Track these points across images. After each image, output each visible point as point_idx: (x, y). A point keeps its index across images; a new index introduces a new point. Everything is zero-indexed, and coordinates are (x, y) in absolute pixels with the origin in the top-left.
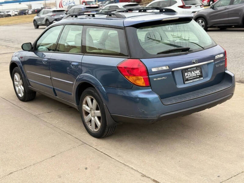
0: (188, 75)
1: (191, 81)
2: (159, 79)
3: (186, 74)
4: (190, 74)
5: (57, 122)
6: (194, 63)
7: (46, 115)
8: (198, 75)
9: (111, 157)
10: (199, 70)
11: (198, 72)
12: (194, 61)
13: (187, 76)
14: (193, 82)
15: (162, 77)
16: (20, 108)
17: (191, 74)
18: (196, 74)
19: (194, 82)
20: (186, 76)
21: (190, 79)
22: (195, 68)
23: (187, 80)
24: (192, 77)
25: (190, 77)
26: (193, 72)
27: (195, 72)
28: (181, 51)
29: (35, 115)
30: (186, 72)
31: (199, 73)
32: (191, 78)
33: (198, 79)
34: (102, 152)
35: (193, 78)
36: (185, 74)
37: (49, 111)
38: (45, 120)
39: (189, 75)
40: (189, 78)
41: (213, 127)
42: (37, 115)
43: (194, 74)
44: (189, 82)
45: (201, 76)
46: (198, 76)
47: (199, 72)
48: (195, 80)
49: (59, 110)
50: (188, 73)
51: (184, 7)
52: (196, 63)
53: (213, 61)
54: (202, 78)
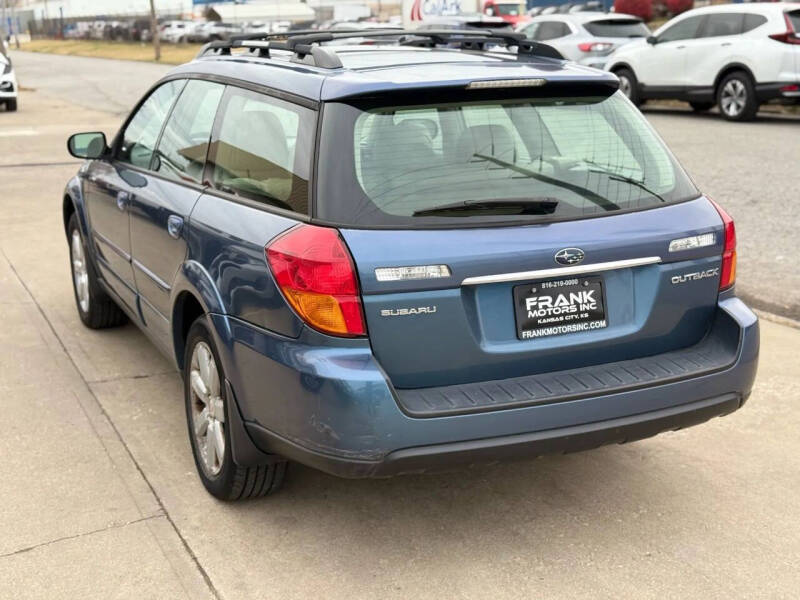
0: (540, 307)
1: (550, 331)
2: (404, 312)
3: (530, 302)
4: (548, 304)
6: (563, 263)
7: (121, 386)
8: (586, 311)
10: (591, 292)
11: (586, 299)
12: (566, 255)
13: (535, 308)
14: (558, 335)
15: (417, 304)
16: (65, 349)
17: (553, 303)
18: (576, 302)
19: (562, 334)
20: (528, 308)
21: (544, 321)
22: (575, 282)
23: (533, 325)
24: (559, 316)
25: (547, 316)
26: (561, 297)
27: (572, 296)
28: (521, 211)
29: (86, 383)
30: (531, 294)
31: (589, 302)
32: (552, 320)
33: (581, 327)
34: (195, 559)
35: (562, 319)
36: (528, 300)
39: (545, 307)
40: (542, 318)
41: (659, 515)
42: (97, 382)
43: (566, 302)
44: (541, 332)
45: (595, 316)
46: (583, 312)
47: (592, 300)
48: (569, 328)
50: (541, 298)
51: (790, 39)
52: (575, 263)
53: (656, 259)
54: (603, 324)
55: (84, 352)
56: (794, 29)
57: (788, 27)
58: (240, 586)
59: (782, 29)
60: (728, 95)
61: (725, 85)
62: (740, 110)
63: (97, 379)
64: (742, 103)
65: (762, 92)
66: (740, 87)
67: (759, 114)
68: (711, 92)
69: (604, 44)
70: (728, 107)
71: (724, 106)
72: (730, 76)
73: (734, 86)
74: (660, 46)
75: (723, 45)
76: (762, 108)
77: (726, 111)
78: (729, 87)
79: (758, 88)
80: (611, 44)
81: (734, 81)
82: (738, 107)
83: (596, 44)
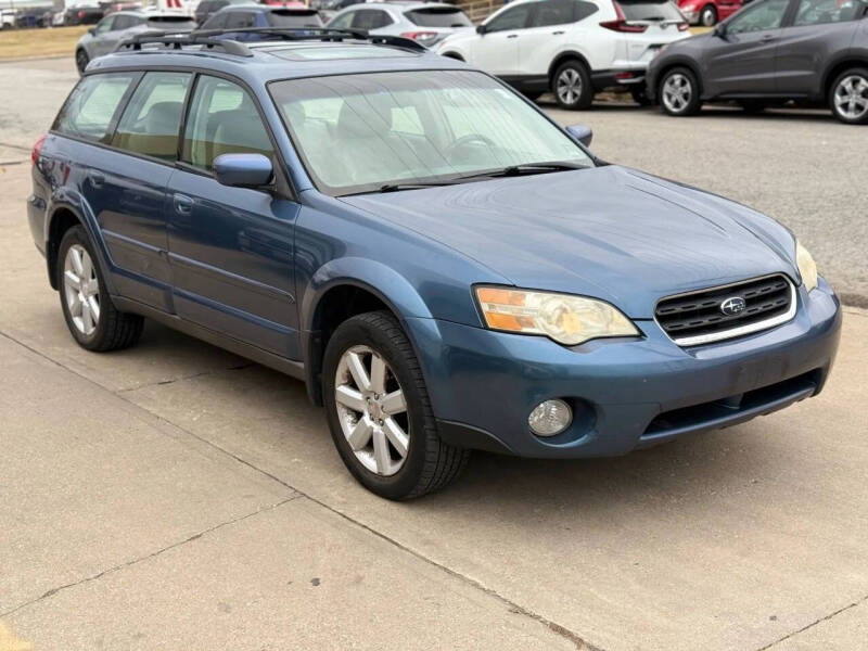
5: (195, 419)
7: (153, 393)
9: (397, 544)
16: (58, 364)
29: (114, 393)
34: (364, 527)
37: (164, 380)
38: (153, 410)
41: (741, 451)
42: (122, 391)
49: (200, 378)
51: (622, 28)
55: (82, 364)
56: (624, 17)
57: (618, 14)
58: (427, 542)
59: (613, 17)
60: (563, 84)
61: (560, 73)
62: (577, 99)
63: (121, 388)
64: (578, 92)
65: (597, 79)
66: (576, 75)
67: (595, 103)
68: (547, 80)
69: (428, 34)
70: (565, 95)
71: (560, 95)
72: (564, 65)
73: (570, 75)
74: (491, 36)
75: (555, 33)
76: (597, 97)
77: (563, 100)
78: (564, 76)
79: (593, 76)
80: (436, 34)
81: (568, 70)
82: (575, 95)
83: (420, 34)
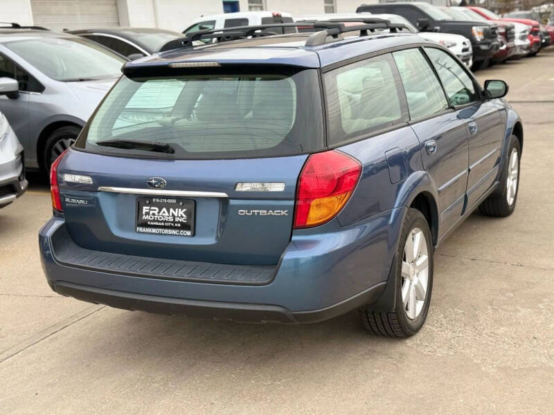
0: (151, 213)
1: (154, 231)
3: (145, 209)
4: (156, 212)
6: (152, 186)
8: (179, 222)
10: (184, 210)
11: (180, 214)
12: (153, 181)
13: (147, 214)
14: (159, 234)
17: (159, 213)
18: (173, 215)
19: (162, 234)
20: (144, 213)
21: (152, 223)
22: (174, 201)
23: (145, 224)
24: (161, 222)
25: (154, 221)
26: (164, 209)
27: (171, 210)
30: (146, 204)
31: (182, 217)
32: (157, 224)
33: (175, 232)
35: (163, 224)
39: (154, 214)
40: (151, 221)
43: (167, 214)
44: (149, 230)
45: (184, 227)
46: (177, 223)
47: (184, 215)
48: (166, 231)
50: (152, 208)
52: (159, 188)
54: (189, 233)
